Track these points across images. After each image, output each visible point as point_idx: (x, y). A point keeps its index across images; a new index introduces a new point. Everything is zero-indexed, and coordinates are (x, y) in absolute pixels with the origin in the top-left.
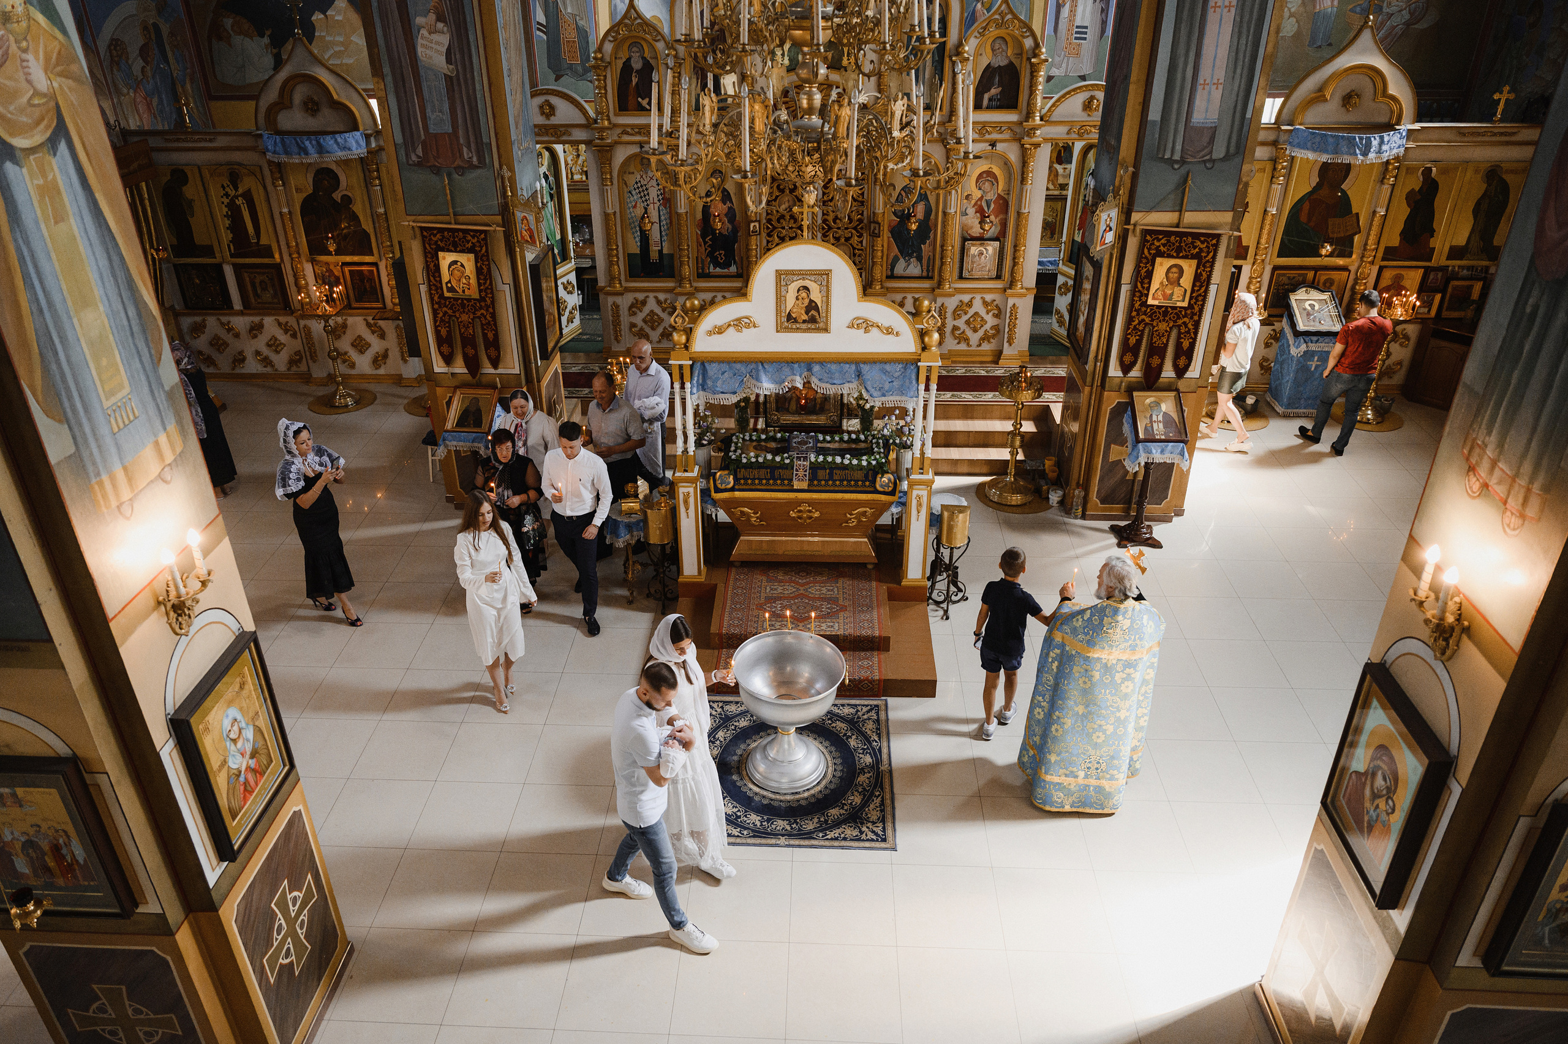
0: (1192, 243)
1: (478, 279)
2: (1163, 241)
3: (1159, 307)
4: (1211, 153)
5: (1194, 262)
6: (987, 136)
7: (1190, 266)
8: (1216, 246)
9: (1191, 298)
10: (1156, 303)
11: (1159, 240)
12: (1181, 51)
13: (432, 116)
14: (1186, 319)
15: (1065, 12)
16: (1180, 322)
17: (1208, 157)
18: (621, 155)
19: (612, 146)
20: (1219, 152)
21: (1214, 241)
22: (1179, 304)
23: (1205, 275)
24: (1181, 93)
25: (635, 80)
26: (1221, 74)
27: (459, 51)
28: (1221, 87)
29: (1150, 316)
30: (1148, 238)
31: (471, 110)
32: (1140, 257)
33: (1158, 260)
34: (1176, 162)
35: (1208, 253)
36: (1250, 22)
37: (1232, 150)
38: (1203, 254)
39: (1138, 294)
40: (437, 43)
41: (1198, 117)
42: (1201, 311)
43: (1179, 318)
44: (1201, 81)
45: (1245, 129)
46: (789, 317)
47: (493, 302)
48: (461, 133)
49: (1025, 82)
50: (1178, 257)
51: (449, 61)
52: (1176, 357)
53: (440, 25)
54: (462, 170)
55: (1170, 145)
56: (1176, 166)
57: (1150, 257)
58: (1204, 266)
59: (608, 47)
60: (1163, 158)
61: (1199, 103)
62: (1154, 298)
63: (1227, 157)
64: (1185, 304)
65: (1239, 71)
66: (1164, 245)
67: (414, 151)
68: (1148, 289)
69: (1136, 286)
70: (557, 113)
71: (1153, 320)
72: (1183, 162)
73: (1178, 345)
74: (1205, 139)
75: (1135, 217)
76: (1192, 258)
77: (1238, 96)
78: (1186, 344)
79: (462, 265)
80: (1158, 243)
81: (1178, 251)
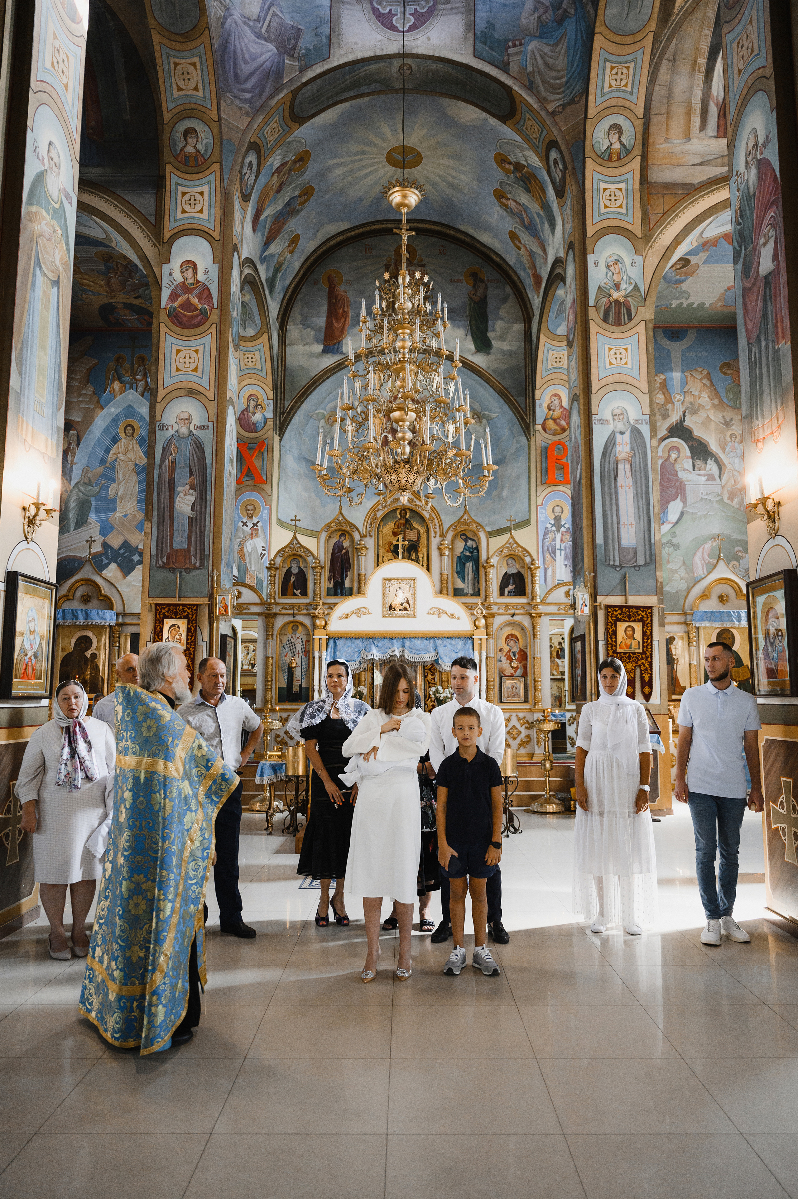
0: (636, 613)
1: (187, 635)
2: (618, 612)
3: (625, 653)
4: (636, 561)
6: (509, 612)
8: (651, 613)
9: (643, 647)
10: (622, 651)
11: (616, 611)
12: (608, 507)
13: (176, 539)
14: (643, 661)
15: (550, 572)
16: (640, 663)
17: (634, 564)
18: (279, 622)
19: (276, 615)
20: (641, 562)
21: (649, 610)
22: (637, 651)
23: (648, 632)
24: (612, 528)
25: (293, 580)
26: (632, 519)
27: (200, 505)
28: (634, 526)
30: (609, 610)
31: (201, 536)
32: (607, 622)
33: (618, 623)
34: (617, 566)
35: (647, 618)
36: (642, 493)
37: (648, 560)
38: (644, 619)
39: (609, 645)
40: (188, 500)
41: (625, 543)
42: (651, 655)
43: (638, 660)
44: (622, 523)
45: (653, 549)
46: (391, 608)
47: (194, 651)
48: (192, 549)
49: (528, 581)
50: (630, 621)
51: (193, 509)
52: (643, 687)
53: (191, 491)
54: (188, 570)
55: (611, 557)
56: (618, 569)
57: (612, 622)
58: (647, 626)
59: (279, 560)
60: (609, 564)
61: (624, 534)
62: (620, 647)
63: (646, 565)
64: (640, 651)
65: (642, 518)
66: (620, 614)
67: (161, 559)
68: (616, 642)
69: (608, 641)
70: (243, 597)
72: (621, 567)
73: (642, 678)
74: (631, 554)
75: (600, 599)
77: (644, 531)
78: (647, 678)
79: (178, 627)
80: (615, 613)
81: (629, 617)
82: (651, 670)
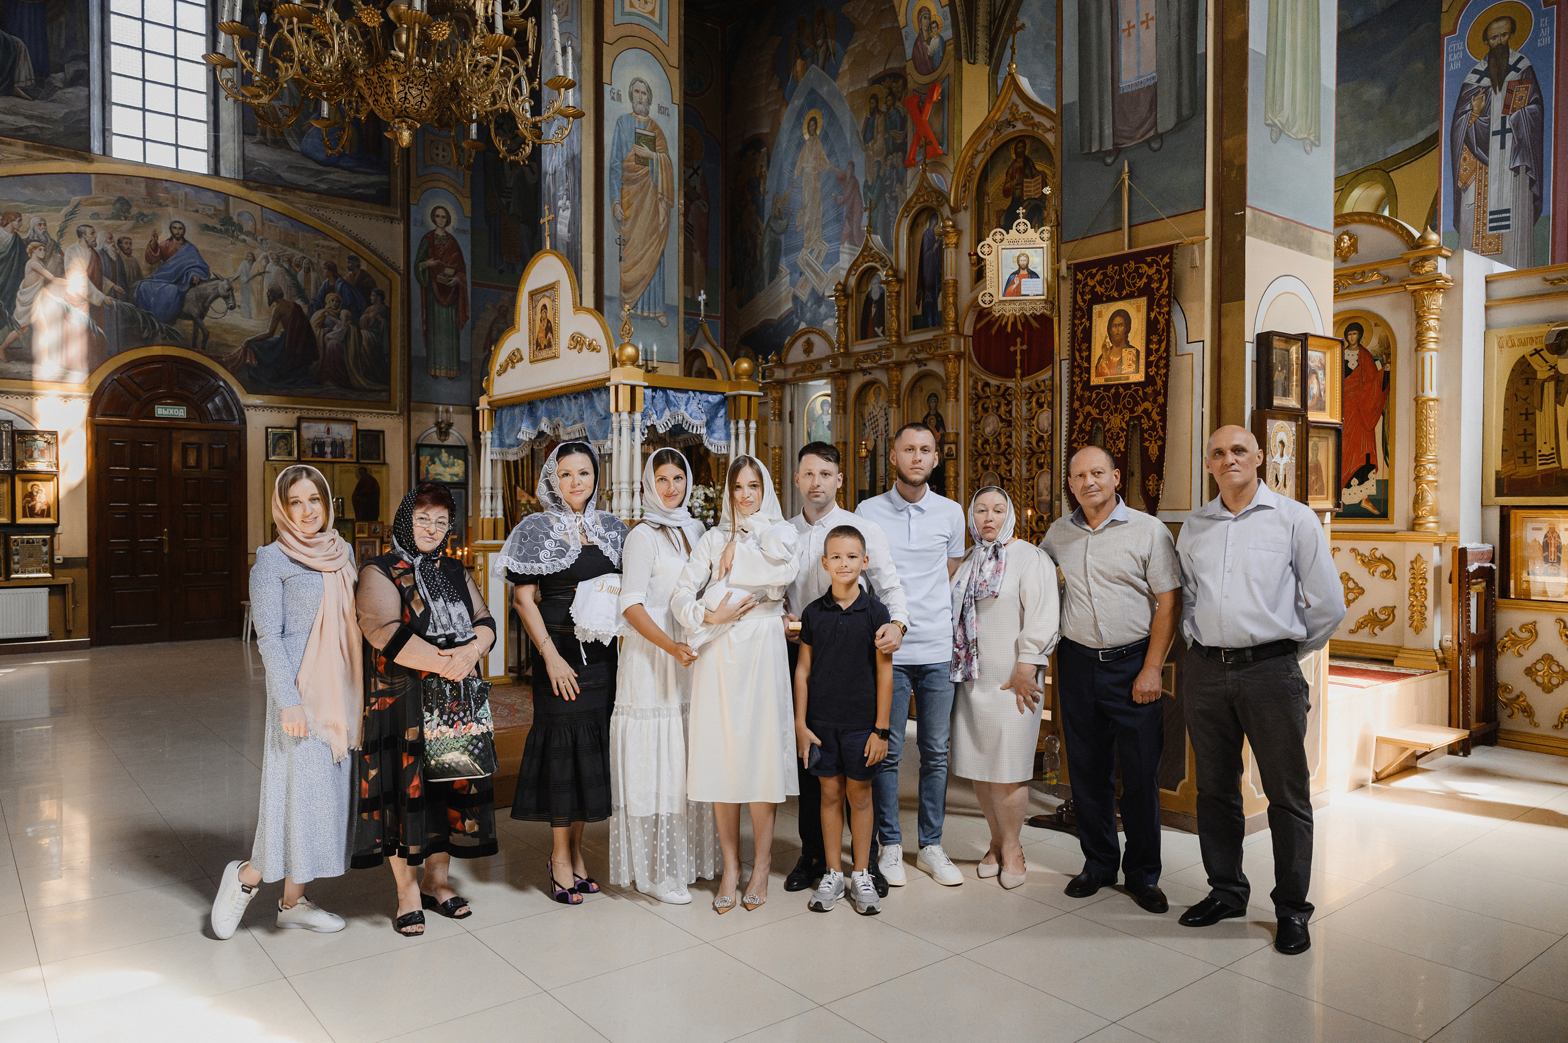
0: (1137, 269)
2: (1098, 277)
3: (1106, 388)
4: (1155, 124)
5: (1143, 301)
7: (1138, 310)
8: (1170, 266)
9: (1148, 365)
10: (1102, 381)
11: (1093, 276)
14: (1146, 404)
16: (1139, 410)
17: (1152, 133)
18: (854, 383)
19: (847, 374)
20: (1166, 120)
21: (1166, 260)
22: (1132, 379)
23: (1164, 320)
25: (873, 311)
26: (1149, 5)
28: (1152, 24)
29: (1097, 406)
30: (1080, 276)
32: (1074, 310)
33: (1096, 308)
34: (1108, 153)
35: (1161, 281)
37: (1185, 112)
38: (1155, 285)
39: (1077, 371)
41: (1129, 79)
42: (1166, 386)
43: (1137, 404)
44: (1124, 25)
45: (1200, 73)
46: (537, 344)
50: (1121, 298)
52: (1144, 475)
55: (1096, 131)
56: (1109, 160)
57: (1085, 307)
58: (1159, 306)
60: (1090, 153)
61: (1127, 58)
62: (1098, 375)
63: (1180, 125)
64: (1140, 377)
66: (1100, 283)
68: (1088, 359)
69: (1073, 357)
71: (1101, 413)
72: (1117, 151)
73: (1145, 451)
74: (1144, 109)
76: (1139, 296)
77: (1179, 27)
78: (1153, 450)
80: (1091, 283)
81: (1120, 287)
82: (1164, 428)
